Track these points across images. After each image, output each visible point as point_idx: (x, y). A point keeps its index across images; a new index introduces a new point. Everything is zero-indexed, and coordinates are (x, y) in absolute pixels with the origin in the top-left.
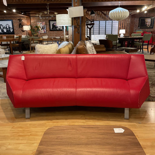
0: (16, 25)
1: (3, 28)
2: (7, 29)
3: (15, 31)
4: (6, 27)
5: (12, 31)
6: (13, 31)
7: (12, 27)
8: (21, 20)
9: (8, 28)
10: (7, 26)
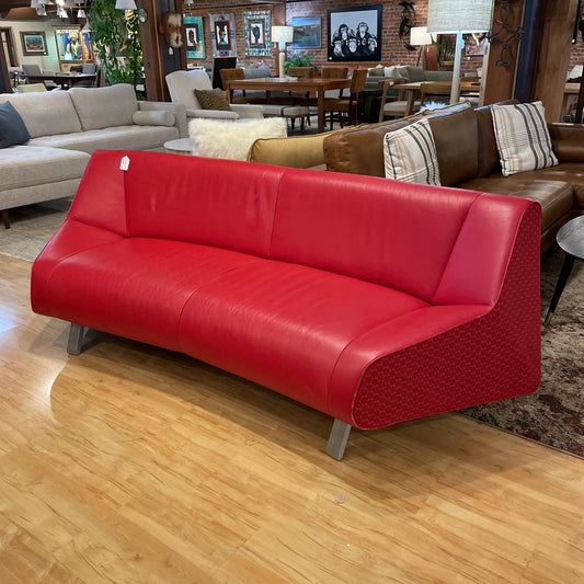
0: (392, 25)
1: (349, 37)
2: (361, 40)
3: (384, 47)
4: (358, 33)
5: (372, 47)
6: (378, 49)
7: (376, 34)
8: (411, 5)
9: (362, 35)
10: (362, 29)
